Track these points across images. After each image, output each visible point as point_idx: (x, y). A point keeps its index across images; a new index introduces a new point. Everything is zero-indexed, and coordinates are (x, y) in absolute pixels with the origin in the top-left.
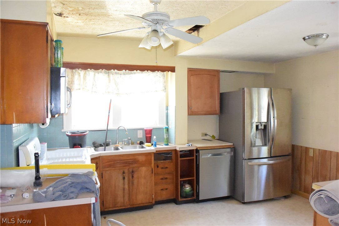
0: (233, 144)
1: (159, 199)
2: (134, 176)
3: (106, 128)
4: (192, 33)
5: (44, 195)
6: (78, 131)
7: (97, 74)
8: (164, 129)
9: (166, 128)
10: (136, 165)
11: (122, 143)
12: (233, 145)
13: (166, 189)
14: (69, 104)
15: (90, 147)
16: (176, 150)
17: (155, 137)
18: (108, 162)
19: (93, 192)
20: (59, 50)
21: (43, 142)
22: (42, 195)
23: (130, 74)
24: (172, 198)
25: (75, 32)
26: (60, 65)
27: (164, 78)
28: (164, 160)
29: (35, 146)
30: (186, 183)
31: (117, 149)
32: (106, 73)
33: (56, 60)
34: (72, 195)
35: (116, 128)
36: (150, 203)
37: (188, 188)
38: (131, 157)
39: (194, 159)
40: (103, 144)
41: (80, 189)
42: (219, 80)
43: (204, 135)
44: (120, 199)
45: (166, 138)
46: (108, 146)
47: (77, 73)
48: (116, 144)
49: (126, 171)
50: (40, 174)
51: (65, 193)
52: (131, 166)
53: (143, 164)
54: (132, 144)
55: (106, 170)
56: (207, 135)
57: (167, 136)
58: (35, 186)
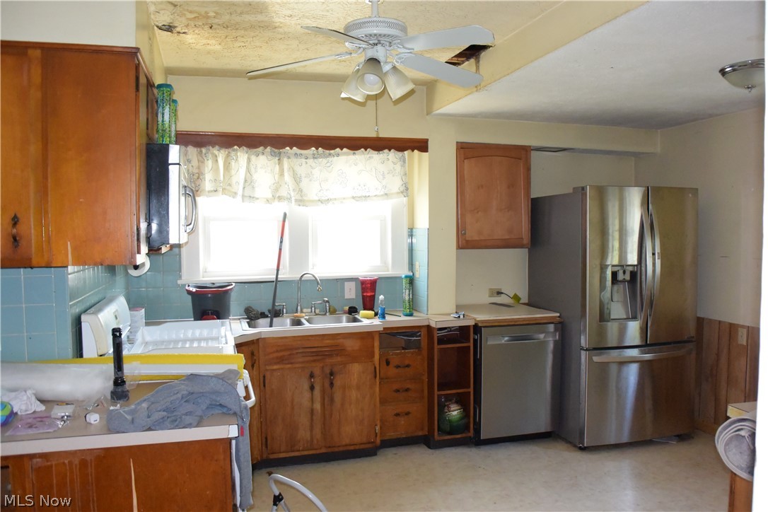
0: (558, 314)
1: (391, 435)
2: (334, 382)
3: (275, 276)
4: (463, 62)
5: (129, 417)
6: (214, 284)
7: (253, 158)
8: (404, 281)
9: (406, 277)
10: (339, 359)
11: (309, 310)
12: (559, 317)
13: (407, 414)
14: (191, 224)
15: (239, 319)
16: (429, 327)
17: (381, 297)
18: (277, 351)
19: (235, 414)
20: (166, 105)
21: (137, 307)
22: (126, 418)
23: (327, 157)
24: (420, 433)
25: (205, 66)
26: (168, 139)
27: (403, 166)
28: (404, 348)
29: (116, 313)
30: (450, 400)
31: (298, 323)
32: (273, 155)
33: (160, 127)
34: (188, 419)
35: (297, 276)
36: (369, 443)
37: (455, 412)
38: (328, 342)
39: (469, 347)
40: (267, 313)
41: (207, 408)
42: (528, 169)
43: (495, 294)
44: (303, 434)
45: (407, 298)
46: (279, 316)
47: (210, 156)
48: (297, 312)
49: (317, 372)
50: (125, 374)
51: (175, 414)
52: (329, 361)
53: (354, 358)
54: (333, 311)
55: (274, 370)
56: (502, 293)
57: (409, 294)
58: (114, 399)
